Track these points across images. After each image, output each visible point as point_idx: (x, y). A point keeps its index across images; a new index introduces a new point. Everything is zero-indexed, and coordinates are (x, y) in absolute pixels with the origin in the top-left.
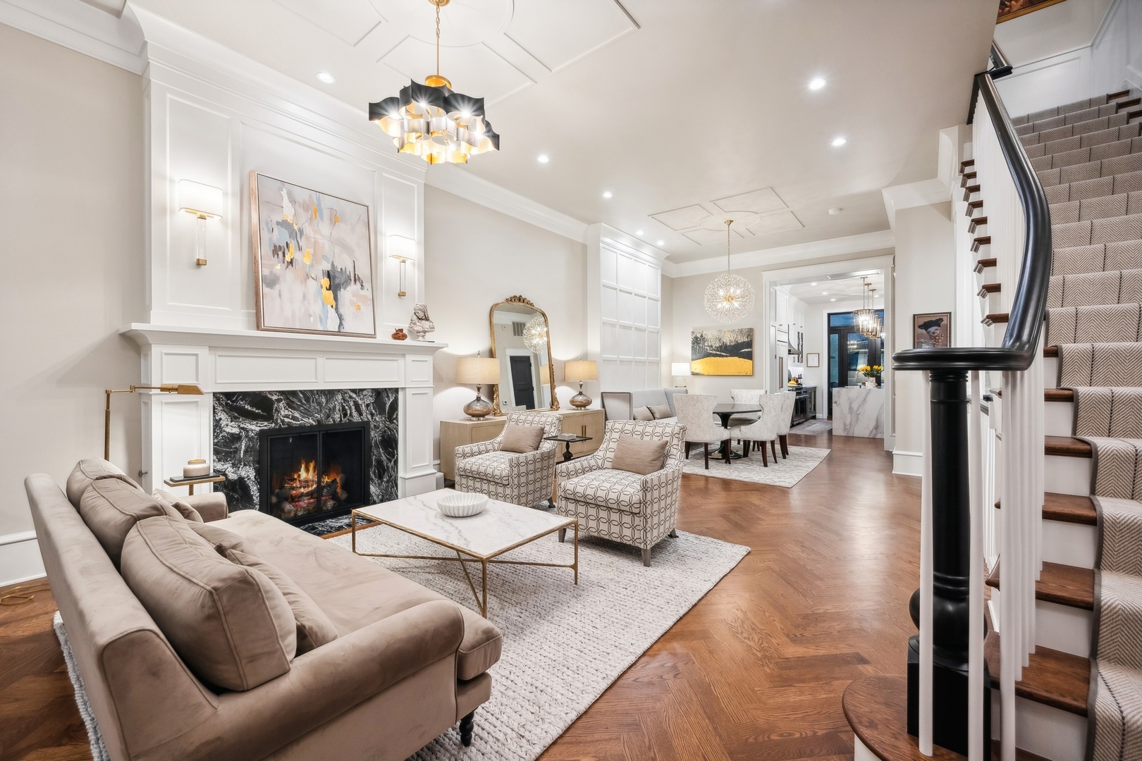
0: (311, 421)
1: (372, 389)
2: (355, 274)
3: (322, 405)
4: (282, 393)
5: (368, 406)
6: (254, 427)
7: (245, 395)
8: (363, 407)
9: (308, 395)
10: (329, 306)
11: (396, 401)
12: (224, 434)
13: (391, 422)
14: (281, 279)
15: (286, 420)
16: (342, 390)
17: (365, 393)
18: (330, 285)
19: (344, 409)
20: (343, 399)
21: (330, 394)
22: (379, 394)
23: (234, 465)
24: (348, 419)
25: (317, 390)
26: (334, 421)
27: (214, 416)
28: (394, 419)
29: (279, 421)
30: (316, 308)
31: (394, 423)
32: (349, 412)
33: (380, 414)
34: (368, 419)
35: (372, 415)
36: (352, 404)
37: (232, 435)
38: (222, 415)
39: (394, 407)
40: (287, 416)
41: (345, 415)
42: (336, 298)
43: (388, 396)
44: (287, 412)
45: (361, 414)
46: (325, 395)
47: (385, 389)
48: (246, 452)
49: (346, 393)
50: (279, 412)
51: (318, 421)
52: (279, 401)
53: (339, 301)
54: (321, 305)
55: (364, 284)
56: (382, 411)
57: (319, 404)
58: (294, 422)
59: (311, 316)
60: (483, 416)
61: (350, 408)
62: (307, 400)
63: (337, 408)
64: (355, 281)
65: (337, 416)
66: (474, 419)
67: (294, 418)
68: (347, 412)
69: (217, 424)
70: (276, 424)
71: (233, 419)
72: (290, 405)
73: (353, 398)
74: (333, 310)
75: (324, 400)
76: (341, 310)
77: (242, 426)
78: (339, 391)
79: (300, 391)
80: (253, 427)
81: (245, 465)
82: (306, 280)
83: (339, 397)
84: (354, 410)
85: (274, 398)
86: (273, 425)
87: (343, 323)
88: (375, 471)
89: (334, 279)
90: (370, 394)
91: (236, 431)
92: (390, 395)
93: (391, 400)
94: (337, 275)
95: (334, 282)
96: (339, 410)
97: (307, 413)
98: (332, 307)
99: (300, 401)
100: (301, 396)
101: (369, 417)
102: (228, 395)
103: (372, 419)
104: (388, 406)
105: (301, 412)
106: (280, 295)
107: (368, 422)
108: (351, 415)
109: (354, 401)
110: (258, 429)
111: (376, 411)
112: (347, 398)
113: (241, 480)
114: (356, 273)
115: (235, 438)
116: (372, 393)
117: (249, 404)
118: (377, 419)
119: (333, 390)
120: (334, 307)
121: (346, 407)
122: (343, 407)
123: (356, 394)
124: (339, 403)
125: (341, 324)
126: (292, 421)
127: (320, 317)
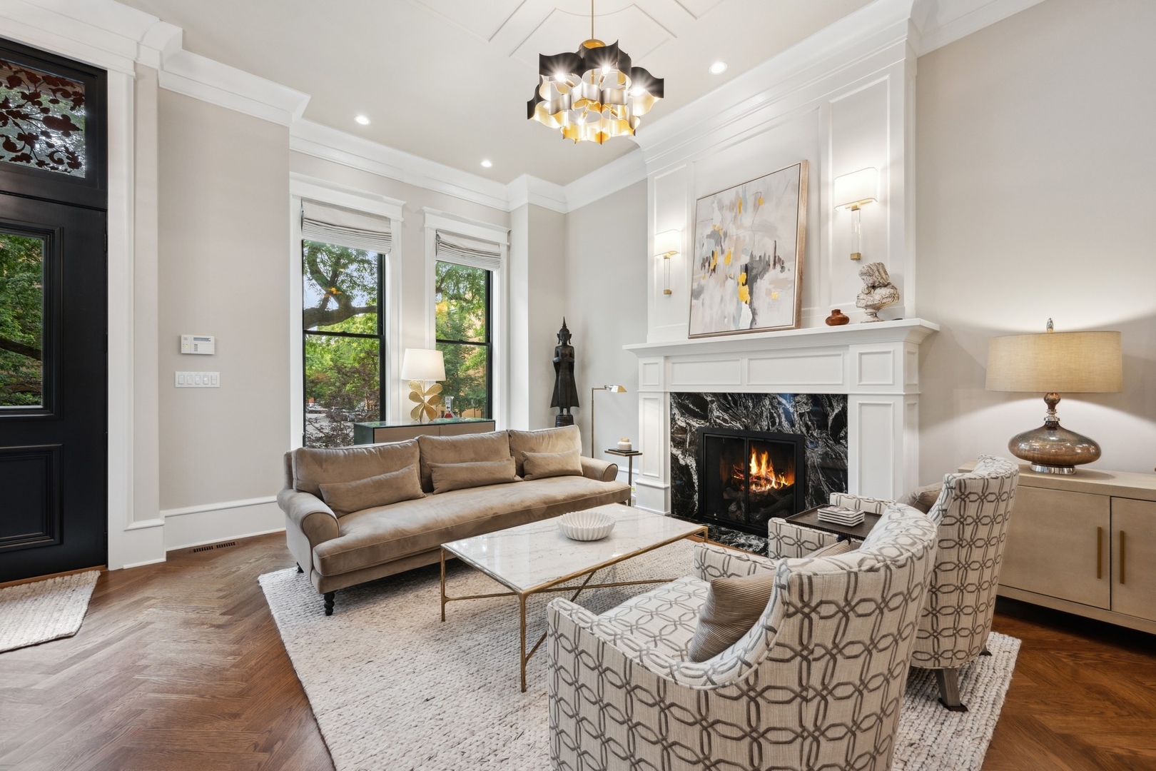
0: (738, 425)
1: (808, 395)
2: (775, 257)
3: (749, 410)
4: (715, 395)
5: (801, 415)
6: (696, 424)
7: (689, 395)
8: (795, 416)
9: (737, 397)
10: (744, 303)
11: (843, 414)
12: (677, 426)
13: (837, 441)
14: (705, 288)
15: (718, 421)
16: (769, 394)
17: (798, 399)
18: (746, 280)
19: (772, 417)
20: (771, 404)
21: (758, 398)
22: (817, 401)
23: (683, 454)
24: (777, 429)
25: (744, 394)
26: (761, 428)
27: (671, 411)
28: (842, 438)
29: (712, 421)
30: (731, 308)
31: (842, 444)
32: (777, 420)
33: (819, 428)
34: (802, 432)
35: (808, 428)
36: (781, 411)
37: (682, 427)
38: (676, 411)
39: (842, 420)
40: (718, 417)
41: (774, 423)
42: (751, 293)
43: (831, 405)
44: (718, 414)
45: (793, 425)
46: (752, 399)
47: (827, 395)
48: (690, 443)
49: (774, 398)
50: (712, 413)
51: (746, 427)
52: (712, 402)
53: (754, 294)
54: (736, 303)
55: (785, 265)
56: (822, 425)
57: (746, 408)
58: (724, 424)
59: (725, 317)
60: (1070, 465)
61: (779, 416)
62: (735, 402)
63: (765, 414)
64: (775, 265)
65: (765, 424)
66: (1038, 468)
67: (725, 421)
68: (775, 420)
69: (673, 420)
70: (710, 423)
71: (682, 414)
72: (721, 407)
73: (782, 404)
74: (748, 306)
75: (751, 404)
76: (756, 305)
77: (687, 421)
78: (766, 395)
79: (729, 394)
80: (694, 424)
81: (689, 455)
82: (724, 282)
83: (767, 402)
84: (783, 419)
85: (709, 399)
86: (708, 424)
87: (757, 318)
88: (811, 500)
89: (751, 271)
90: (805, 400)
91: (683, 425)
92: (835, 404)
93: (836, 411)
94: (755, 265)
95: (751, 275)
96: (767, 417)
97: (735, 417)
98: (746, 303)
99: (729, 404)
100: (730, 398)
101: (804, 430)
102: (679, 395)
103: (808, 432)
104: (831, 419)
105: (730, 415)
106: (703, 304)
107: (802, 436)
108: (780, 423)
109: (783, 408)
110: (697, 426)
111: (813, 424)
112: (776, 404)
113: (687, 466)
114: (777, 255)
115: (683, 430)
116: (807, 399)
117: (692, 403)
118: (815, 435)
119: (760, 394)
120: (748, 302)
121: (775, 415)
122: (772, 414)
123: (786, 399)
124: (766, 409)
125: (754, 320)
126: (722, 422)
127: (734, 317)
